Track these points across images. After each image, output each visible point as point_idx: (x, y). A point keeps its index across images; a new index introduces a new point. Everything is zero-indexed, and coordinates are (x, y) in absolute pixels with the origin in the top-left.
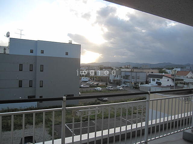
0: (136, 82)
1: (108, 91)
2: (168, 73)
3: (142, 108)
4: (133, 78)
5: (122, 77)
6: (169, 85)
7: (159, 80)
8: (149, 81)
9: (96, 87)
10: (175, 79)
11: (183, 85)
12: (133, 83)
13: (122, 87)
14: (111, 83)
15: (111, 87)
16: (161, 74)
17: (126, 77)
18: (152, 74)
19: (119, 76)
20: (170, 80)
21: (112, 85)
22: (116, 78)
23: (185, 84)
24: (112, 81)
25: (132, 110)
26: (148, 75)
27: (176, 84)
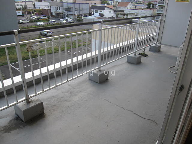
0: (79, 14)
1: (51, 25)
2: (110, 4)
3: (87, 40)
4: (76, 10)
5: (64, 10)
6: (111, 16)
7: (102, 12)
8: (92, 13)
9: (37, 21)
10: (117, 10)
11: (123, 16)
12: (77, 16)
13: (66, 20)
14: (53, 16)
15: (54, 21)
16: (103, 5)
17: (69, 9)
18: (95, 5)
19: (61, 8)
20: (112, 11)
21: (54, 18)
22: (58, 11)
23: (125, 15)
24: (54, 15)
25: (77, 43)
26: (91, 6)
27: (117, 16)
